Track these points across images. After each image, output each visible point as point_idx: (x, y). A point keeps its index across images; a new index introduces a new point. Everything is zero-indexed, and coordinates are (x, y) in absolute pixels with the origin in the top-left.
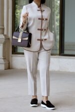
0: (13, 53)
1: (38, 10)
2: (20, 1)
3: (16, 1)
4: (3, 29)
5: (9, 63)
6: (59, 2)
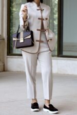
0: (8, 55)
5: (4, 65)
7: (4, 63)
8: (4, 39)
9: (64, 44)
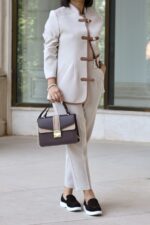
1: (80, 20)
2: (27, 2)
3: (20, 3)
5: (6, 124)
6: (104, 3)
7: (5, 120)
8: (5, 76)
9: (116, 86)
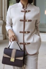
4: (2, 17)
